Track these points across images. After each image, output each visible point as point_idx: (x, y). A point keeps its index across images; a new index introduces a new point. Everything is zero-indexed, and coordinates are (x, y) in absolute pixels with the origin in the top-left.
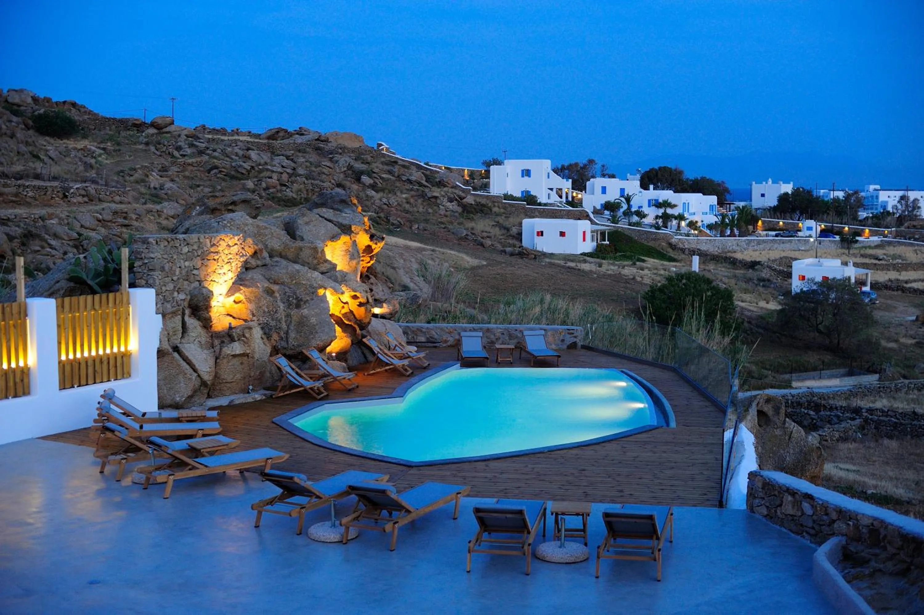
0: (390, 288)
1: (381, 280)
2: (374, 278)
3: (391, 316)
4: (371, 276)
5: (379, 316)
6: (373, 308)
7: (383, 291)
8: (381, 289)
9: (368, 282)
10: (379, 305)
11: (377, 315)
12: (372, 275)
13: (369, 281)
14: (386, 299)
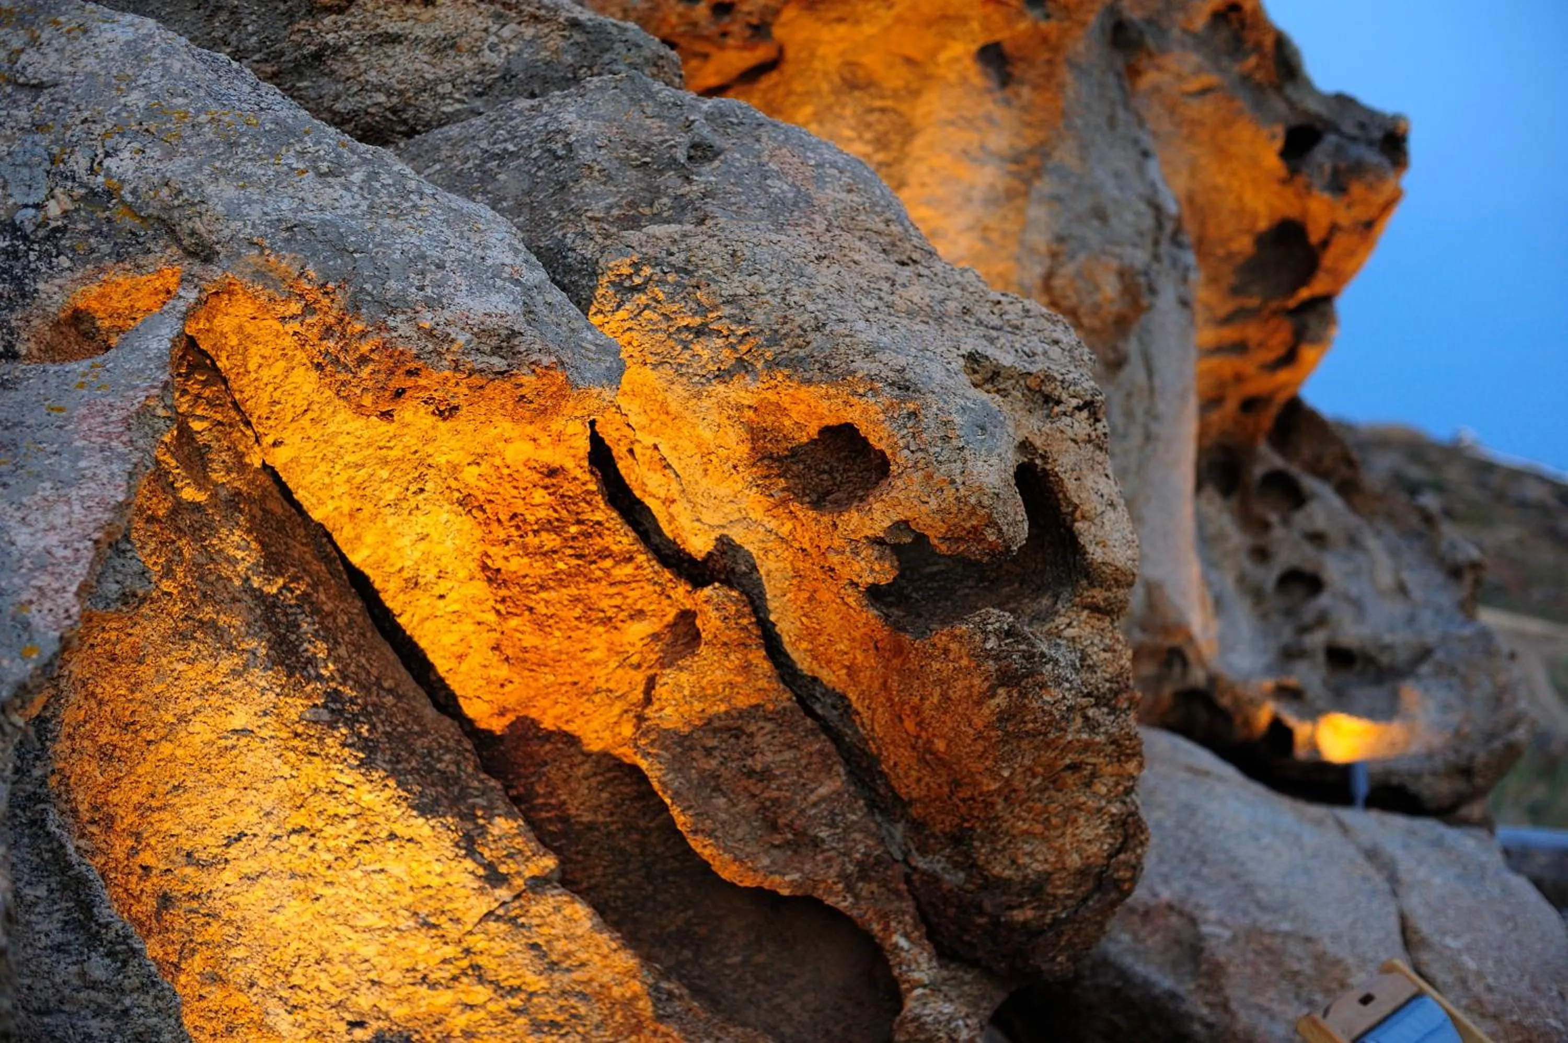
0: (1455, 572)
1: (1391, 517)
2: (1336, 502)
3: (1460, 785)
4: (1309, 483)
5: (1362, 787)
6: (1314, 714)
7: (1402, 589)
8: (1386, 579)
9: (1286, 522)
10: (1365, 694)
11: (1345, 771)
12: (1324, 475)
13: (1299, 517)
14: (1425, 653)
